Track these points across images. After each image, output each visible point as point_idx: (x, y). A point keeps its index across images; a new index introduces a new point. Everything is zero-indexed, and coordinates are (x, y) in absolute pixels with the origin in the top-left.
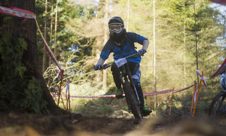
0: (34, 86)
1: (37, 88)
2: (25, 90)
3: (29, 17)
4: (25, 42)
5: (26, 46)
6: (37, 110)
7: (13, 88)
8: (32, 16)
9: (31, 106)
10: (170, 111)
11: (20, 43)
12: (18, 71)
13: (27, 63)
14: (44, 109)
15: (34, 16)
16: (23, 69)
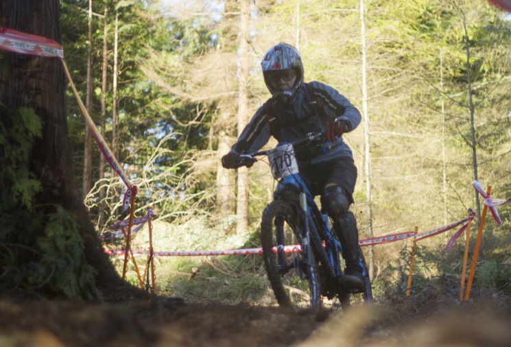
0: (61, 228)
1: (68, 234)
2: (39, 239)
3: (47, 54)
4: (37, 117)
5: (40, 127)
6: (70, 291)
7: (7, 235)
8: (54, 51)
9: (54, 280)
10: (409, 287)
11: (24, 119)
12: (21, 190)
13: (44, 170)
14: (88, 286)
15: (58, 50)
16: (33, 187)
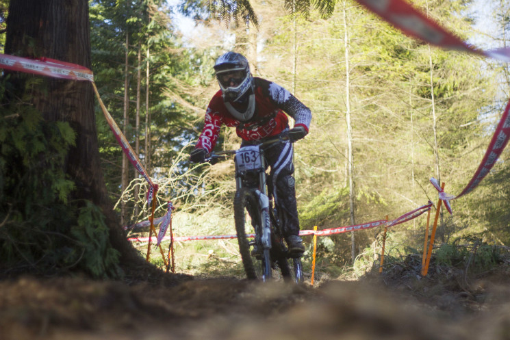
0: (90, 219)
1: (96, 224)
2: (73, 228)
3: (79, 78)
4: (71, 129)
5: (74, 137)
6: (97, 270)
7: (47, 225)
8: (86, 76)
9: (84, 261)
10: (381, 264)
11: (61, 131)
12: (58, 189)
13: (78, 172)
14: (112, 266)
15: (89, 76)
16: (68, 185)
